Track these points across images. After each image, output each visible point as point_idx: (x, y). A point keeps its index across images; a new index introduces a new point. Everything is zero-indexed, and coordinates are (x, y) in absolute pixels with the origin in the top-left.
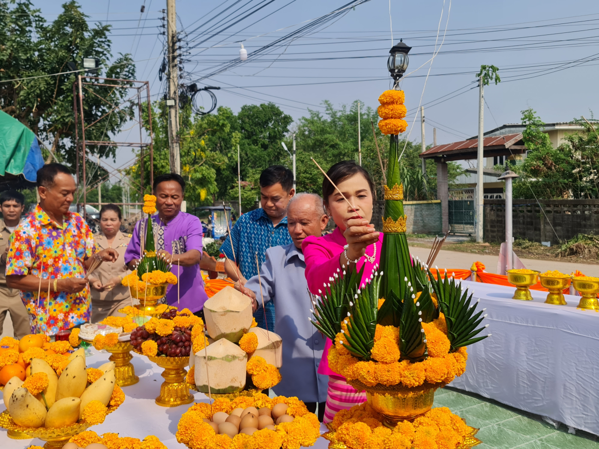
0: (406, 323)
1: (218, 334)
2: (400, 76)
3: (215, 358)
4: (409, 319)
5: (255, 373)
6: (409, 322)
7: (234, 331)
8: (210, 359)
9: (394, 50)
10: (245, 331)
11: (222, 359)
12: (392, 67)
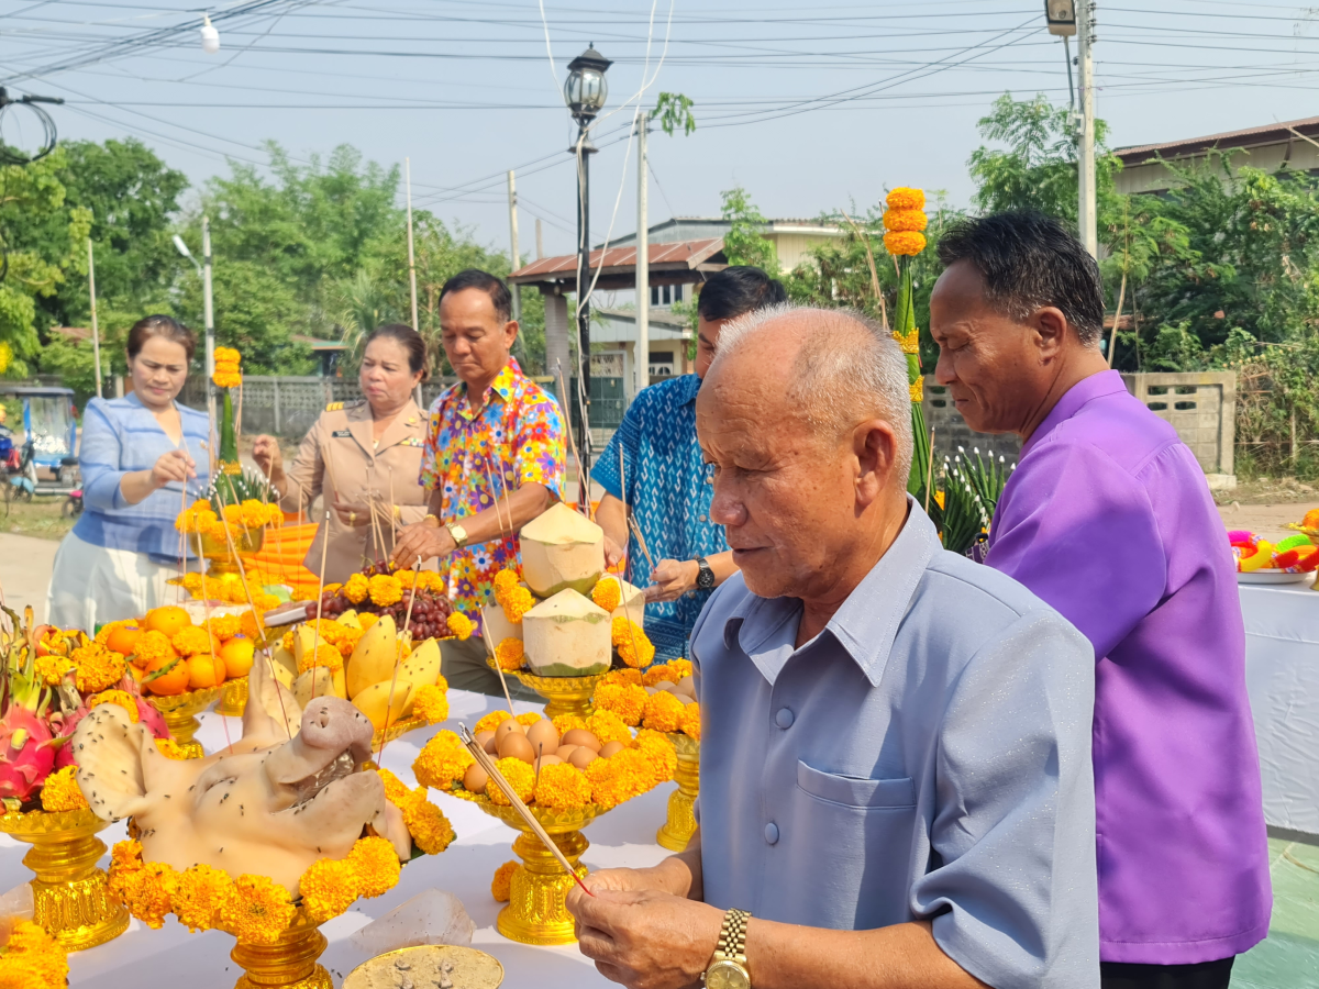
0: (953, 527)
1: (555, 583)
2: (590, 118)
3: (572, 619)
4: (959, 522)
5: (627, 642)
6: (958, 526)
7: (585, 576)
8: (564, 620)
9: (579, 65)
10: (598, 575)
11: (584, 619)
12: (576, 98)
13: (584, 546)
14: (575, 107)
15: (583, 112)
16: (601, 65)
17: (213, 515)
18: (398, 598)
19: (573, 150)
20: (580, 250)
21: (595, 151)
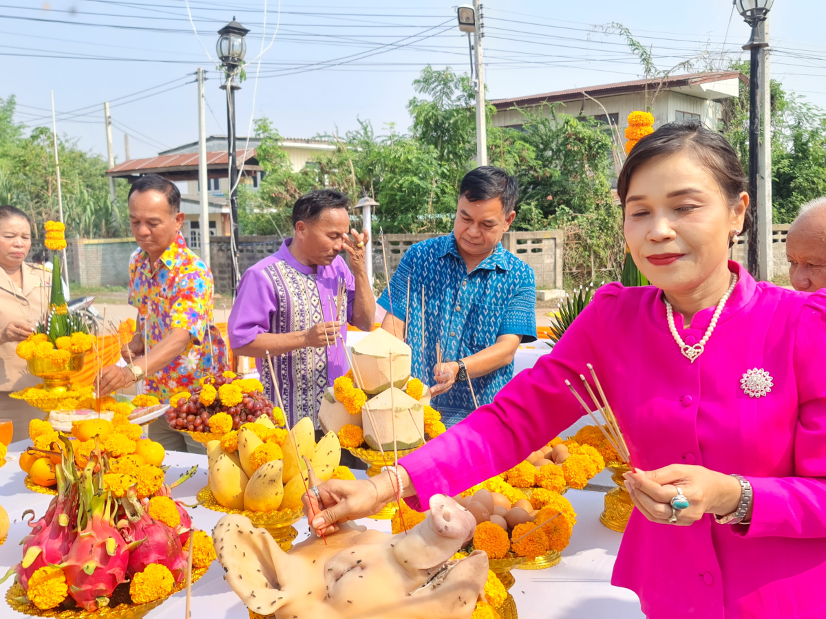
1: (382, 384)
2: (234, 66)
5: (433, 423)
7: (402, 379)
11: (412, 408)
12: (225, 53)
13: (402, 357)
14: (224, 59)
15: (230, 63)
16: (242, 32)
17: (50, 345)
18: (241, 400)
19: (224, 87)
20: (230, 154)
21: (238, 88)
